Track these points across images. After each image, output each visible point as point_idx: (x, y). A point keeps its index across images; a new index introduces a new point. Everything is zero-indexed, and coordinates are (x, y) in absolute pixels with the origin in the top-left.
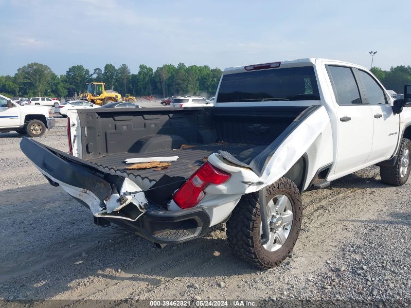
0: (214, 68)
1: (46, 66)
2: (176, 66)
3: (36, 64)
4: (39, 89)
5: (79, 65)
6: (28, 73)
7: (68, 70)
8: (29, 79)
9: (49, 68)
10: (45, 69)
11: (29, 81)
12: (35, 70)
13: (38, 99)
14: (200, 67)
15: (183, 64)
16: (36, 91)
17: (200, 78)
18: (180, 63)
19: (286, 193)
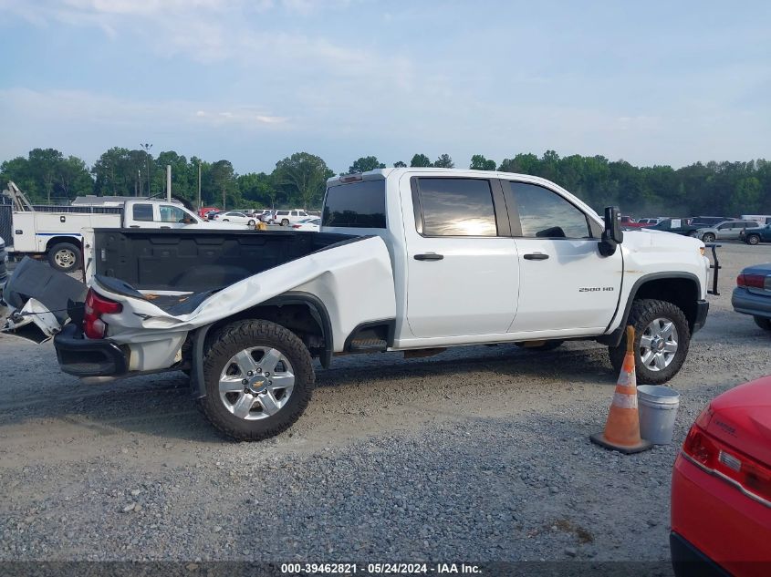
0: (616, 160)
1: (318, 158)
2: (540, 156)
3: (304, 155)
4: (305, 196)
5: (371, 156)
6: (290, 169)
7: (352, 165)
8: (292, 179)
9: (323, 162)
10: (317, 164)
11: (291, 182)
12: (302, 166)
13: (287, 214)
14: (588, 158)
15: (553, 152)
16: (300, 199)
17: (585, 179)
18: (548, 152)
19: (274, 346)
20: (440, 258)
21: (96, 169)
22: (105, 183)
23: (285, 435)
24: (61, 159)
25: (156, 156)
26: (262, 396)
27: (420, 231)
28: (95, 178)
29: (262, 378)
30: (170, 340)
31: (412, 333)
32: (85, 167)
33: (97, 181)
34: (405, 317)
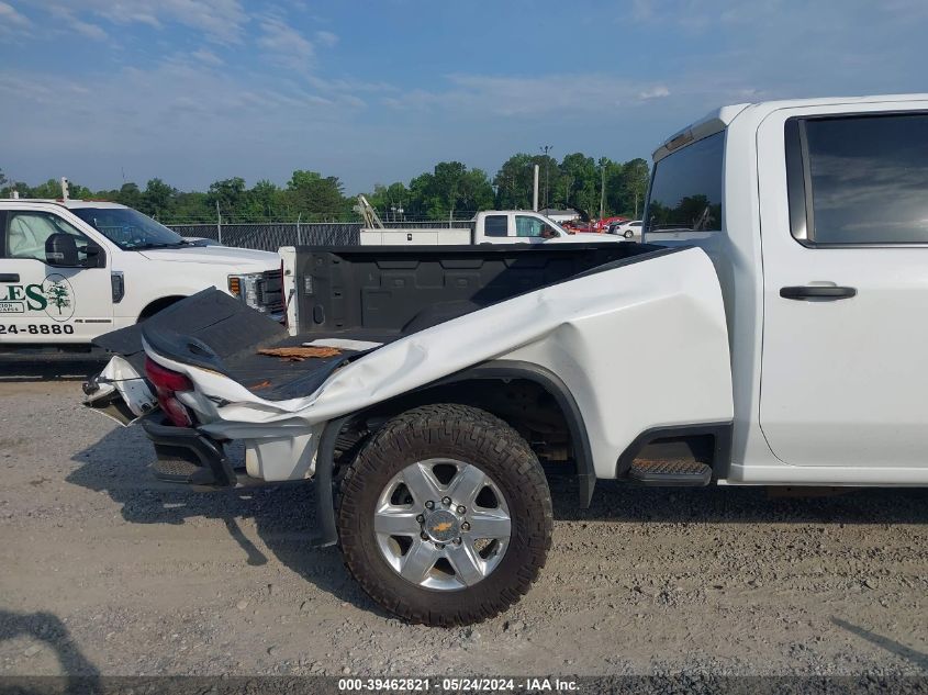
19: (470, 459)
20: (849, 293)
21: (499, 180)
22: (507, 195)
23: (496, 623)
24: (464, 172)
25: (560, 161)
26: (454, 546)
27: (803, 235)
28: (496, 191)
29: (448, 517)
30: (291, 439)
31: (772, 454)
32: (487, 179)
33: (499, 194)
34: (754, 419)
